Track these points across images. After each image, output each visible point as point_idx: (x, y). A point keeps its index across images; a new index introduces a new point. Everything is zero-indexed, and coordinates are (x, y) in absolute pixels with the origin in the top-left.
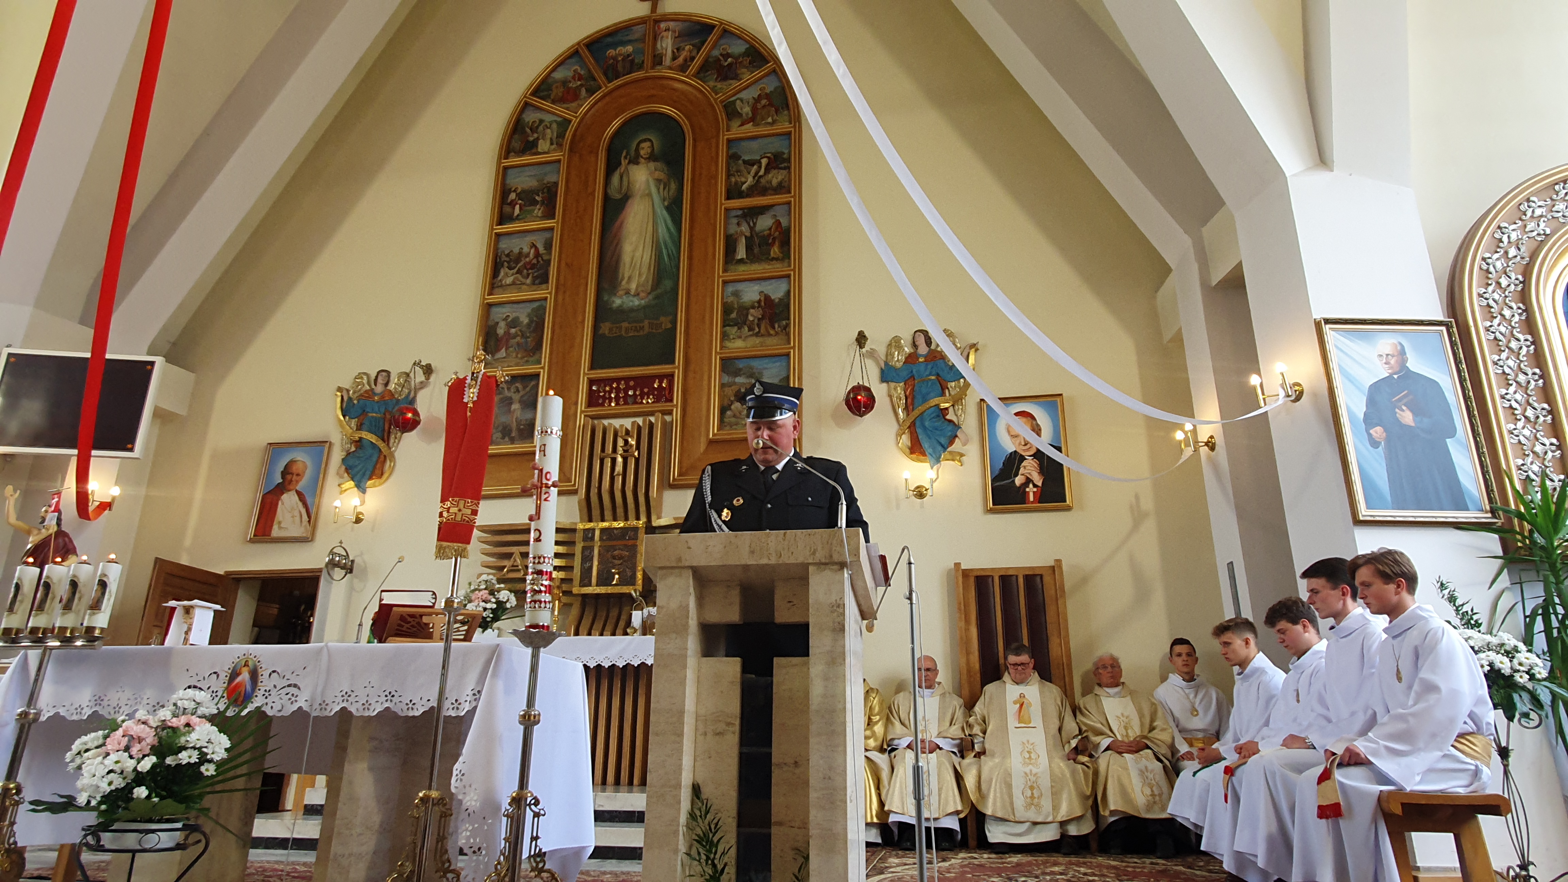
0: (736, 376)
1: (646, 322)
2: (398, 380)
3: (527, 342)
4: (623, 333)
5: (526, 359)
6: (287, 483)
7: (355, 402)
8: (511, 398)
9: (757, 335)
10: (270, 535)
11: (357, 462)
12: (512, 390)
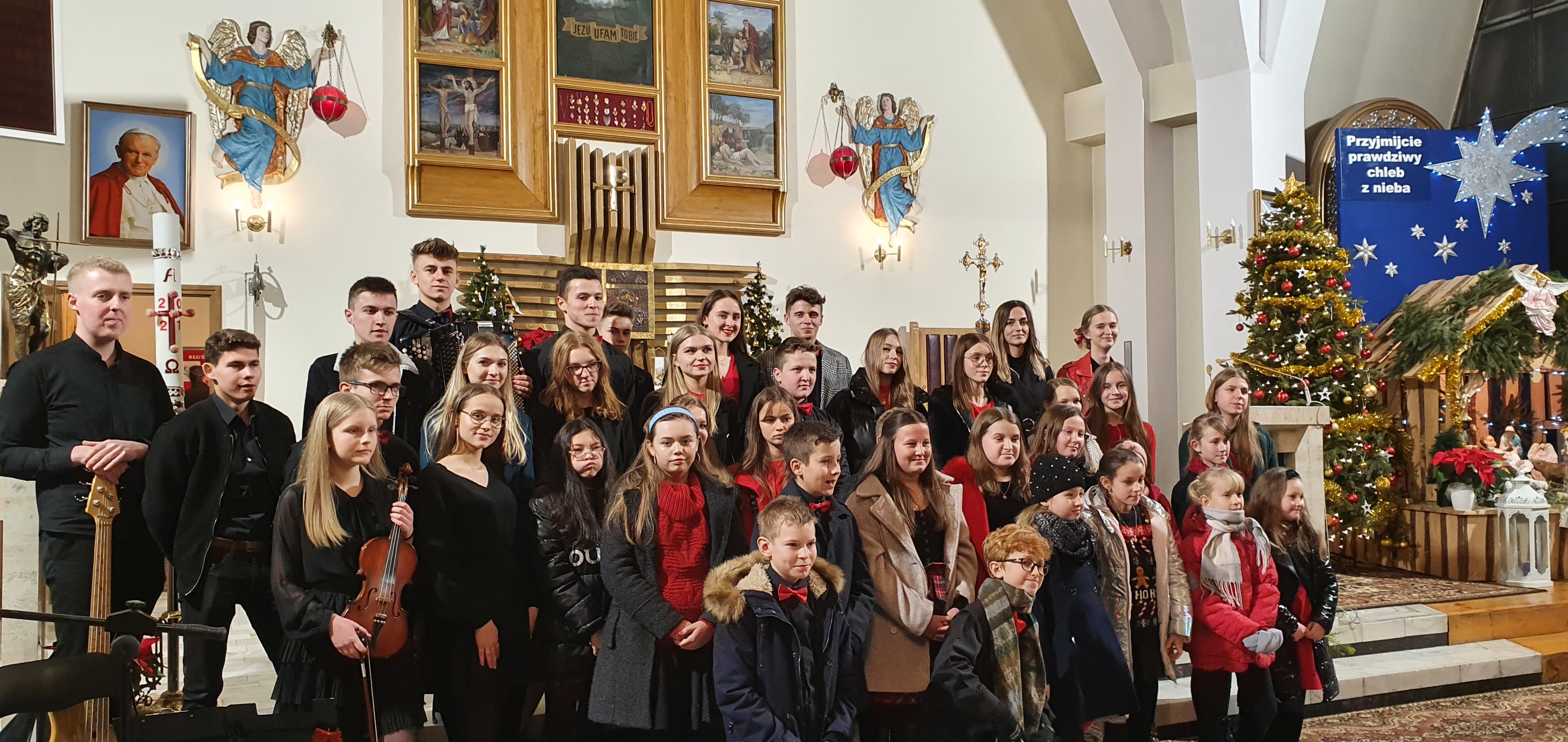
0: (723, 114)
1: (618, 28)
2: (289, 41)
3: (475, 25)
4: (592, 35)
5: (477, 47)
6: (129, 165)
7: (224, 61)
8: (463, 95)
9: (743, 70)
10: (118, 235)
11: (244, 148)
12: (464, 86)
